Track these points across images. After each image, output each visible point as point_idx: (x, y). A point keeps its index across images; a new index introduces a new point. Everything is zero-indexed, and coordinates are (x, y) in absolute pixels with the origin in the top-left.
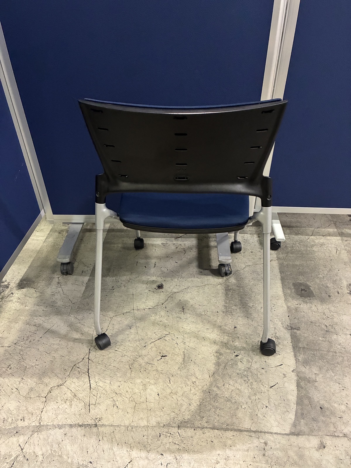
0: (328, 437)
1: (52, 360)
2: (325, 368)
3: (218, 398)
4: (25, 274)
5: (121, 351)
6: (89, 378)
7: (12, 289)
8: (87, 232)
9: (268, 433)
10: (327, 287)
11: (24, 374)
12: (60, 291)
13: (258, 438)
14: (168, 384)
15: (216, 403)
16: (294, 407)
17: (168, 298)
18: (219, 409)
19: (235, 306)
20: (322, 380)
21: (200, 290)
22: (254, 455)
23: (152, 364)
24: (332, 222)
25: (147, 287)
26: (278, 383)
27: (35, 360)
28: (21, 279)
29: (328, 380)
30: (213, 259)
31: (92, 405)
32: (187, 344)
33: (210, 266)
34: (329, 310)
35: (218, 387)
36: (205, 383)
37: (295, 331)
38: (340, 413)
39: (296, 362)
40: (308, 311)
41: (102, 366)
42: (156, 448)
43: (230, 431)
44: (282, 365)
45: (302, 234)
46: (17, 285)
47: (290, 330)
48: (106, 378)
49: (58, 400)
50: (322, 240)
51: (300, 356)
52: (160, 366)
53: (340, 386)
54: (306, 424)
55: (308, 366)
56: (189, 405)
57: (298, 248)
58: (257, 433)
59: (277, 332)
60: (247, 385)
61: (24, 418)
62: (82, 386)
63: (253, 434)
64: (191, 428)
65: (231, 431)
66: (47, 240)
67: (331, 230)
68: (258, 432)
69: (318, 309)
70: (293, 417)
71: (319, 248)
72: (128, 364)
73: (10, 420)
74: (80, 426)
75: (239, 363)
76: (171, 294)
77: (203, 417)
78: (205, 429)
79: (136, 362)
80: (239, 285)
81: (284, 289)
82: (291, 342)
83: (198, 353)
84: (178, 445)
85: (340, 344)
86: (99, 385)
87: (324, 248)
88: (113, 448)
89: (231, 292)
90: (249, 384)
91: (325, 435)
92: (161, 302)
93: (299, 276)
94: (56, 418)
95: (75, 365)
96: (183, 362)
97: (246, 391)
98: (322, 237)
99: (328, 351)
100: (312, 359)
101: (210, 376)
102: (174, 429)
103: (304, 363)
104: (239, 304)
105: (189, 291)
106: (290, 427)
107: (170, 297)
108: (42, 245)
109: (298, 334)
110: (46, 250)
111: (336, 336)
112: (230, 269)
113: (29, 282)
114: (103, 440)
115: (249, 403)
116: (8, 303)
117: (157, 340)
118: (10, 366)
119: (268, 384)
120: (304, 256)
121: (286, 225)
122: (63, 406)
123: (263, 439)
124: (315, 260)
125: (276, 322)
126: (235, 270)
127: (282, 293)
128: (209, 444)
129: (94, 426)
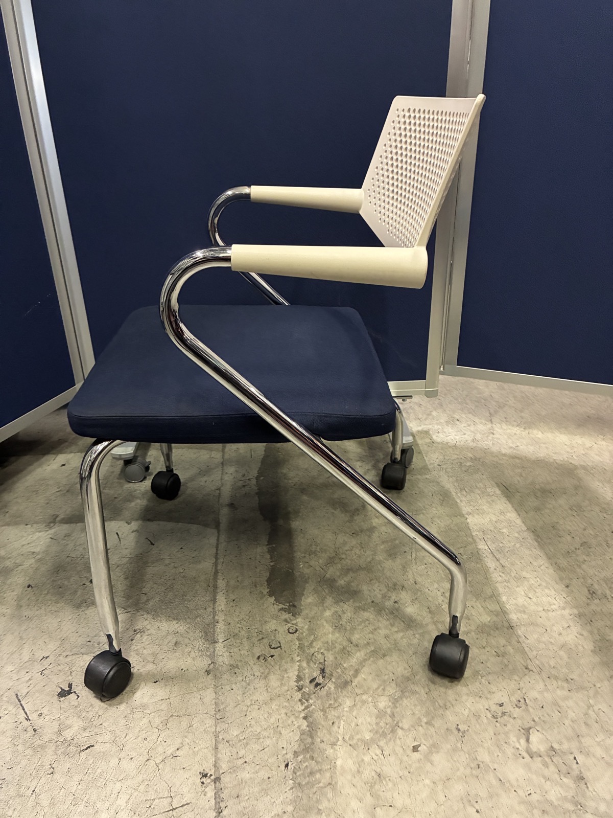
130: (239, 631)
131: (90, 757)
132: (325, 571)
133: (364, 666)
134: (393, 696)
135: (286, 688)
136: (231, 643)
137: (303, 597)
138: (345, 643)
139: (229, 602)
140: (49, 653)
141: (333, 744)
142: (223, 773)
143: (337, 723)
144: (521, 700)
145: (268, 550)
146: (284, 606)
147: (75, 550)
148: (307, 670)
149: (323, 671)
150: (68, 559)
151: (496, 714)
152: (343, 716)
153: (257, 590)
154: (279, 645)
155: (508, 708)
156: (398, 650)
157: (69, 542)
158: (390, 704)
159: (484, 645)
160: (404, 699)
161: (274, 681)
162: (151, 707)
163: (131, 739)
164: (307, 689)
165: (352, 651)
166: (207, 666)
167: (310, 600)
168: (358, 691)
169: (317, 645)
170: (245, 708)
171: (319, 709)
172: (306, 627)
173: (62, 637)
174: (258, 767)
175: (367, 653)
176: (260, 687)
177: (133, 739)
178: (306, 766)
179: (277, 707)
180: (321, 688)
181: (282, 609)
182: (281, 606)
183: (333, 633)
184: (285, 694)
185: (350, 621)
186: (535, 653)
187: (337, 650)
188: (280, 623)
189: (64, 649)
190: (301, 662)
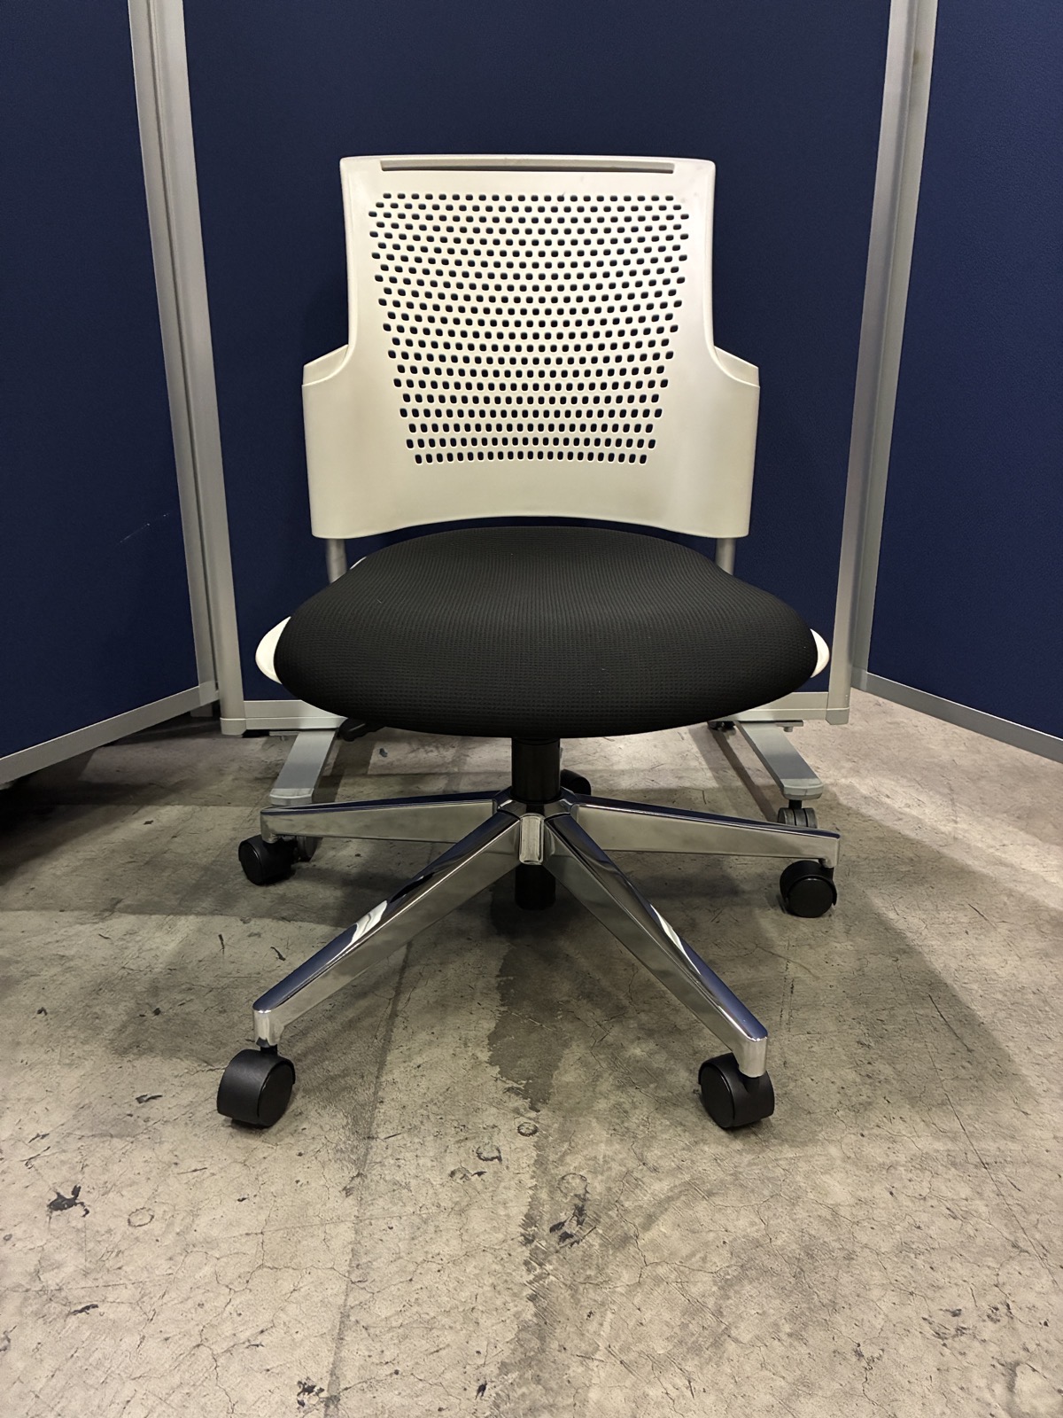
130: (422, 1122)
131: (85, 1327)
132: (604, 1028)
133: (666, 1210)
134: (722, 1274)
135: (501, 1236)
136: (402, 1143)
137: (556, 1072)
138: (632, 1163)
139: (408, 1069)
140: (51, 1129)
141: (586, 1357)
142: (346, 1389)
143: (598, 1316)
144: (999, 1306)
145: (499, 984)
146: (515, 1085)
147: (138, 957)
148: (547, 1208)
149: (580, 1211)
150: (123, 971)
151: (944, 1331)
152: (614, 1302)
153: (467, 1052)
154: (496, 1154)
155: (969, 1321)
156: (741, 1185)
157: (130, 945)
158: (715, 1289)
159: (924, 1195)
160: (746, 1282)
161: (477, 1220)
162: (224, 1246)
163: (173, 1303)
164: (544, 1243)
165: (644, 1180)
166: (348, 1180)
167: (569, 1078)
168: (650, 1258)
169: (573, 1162)
170: (411, 1267)
171: (564, 1284)
172: (556, 1125)
173: (79, 1104)
174: (421, 1385)
175: (676, 1186)
176: (448, 1230)
177: (176, 1301)
178: (523, 1395)
179: (477, 1272)
180: (572, 1244)
181: (509, 1090)
182: (510, 1084)
183: (609, 1142)
184: (497, 1247)
185: (646, 1123)
186: (1034, 1217)
187: (613, 1174)
188: (504, 1113)
189: (80, 1124)
190: (537, 1189)
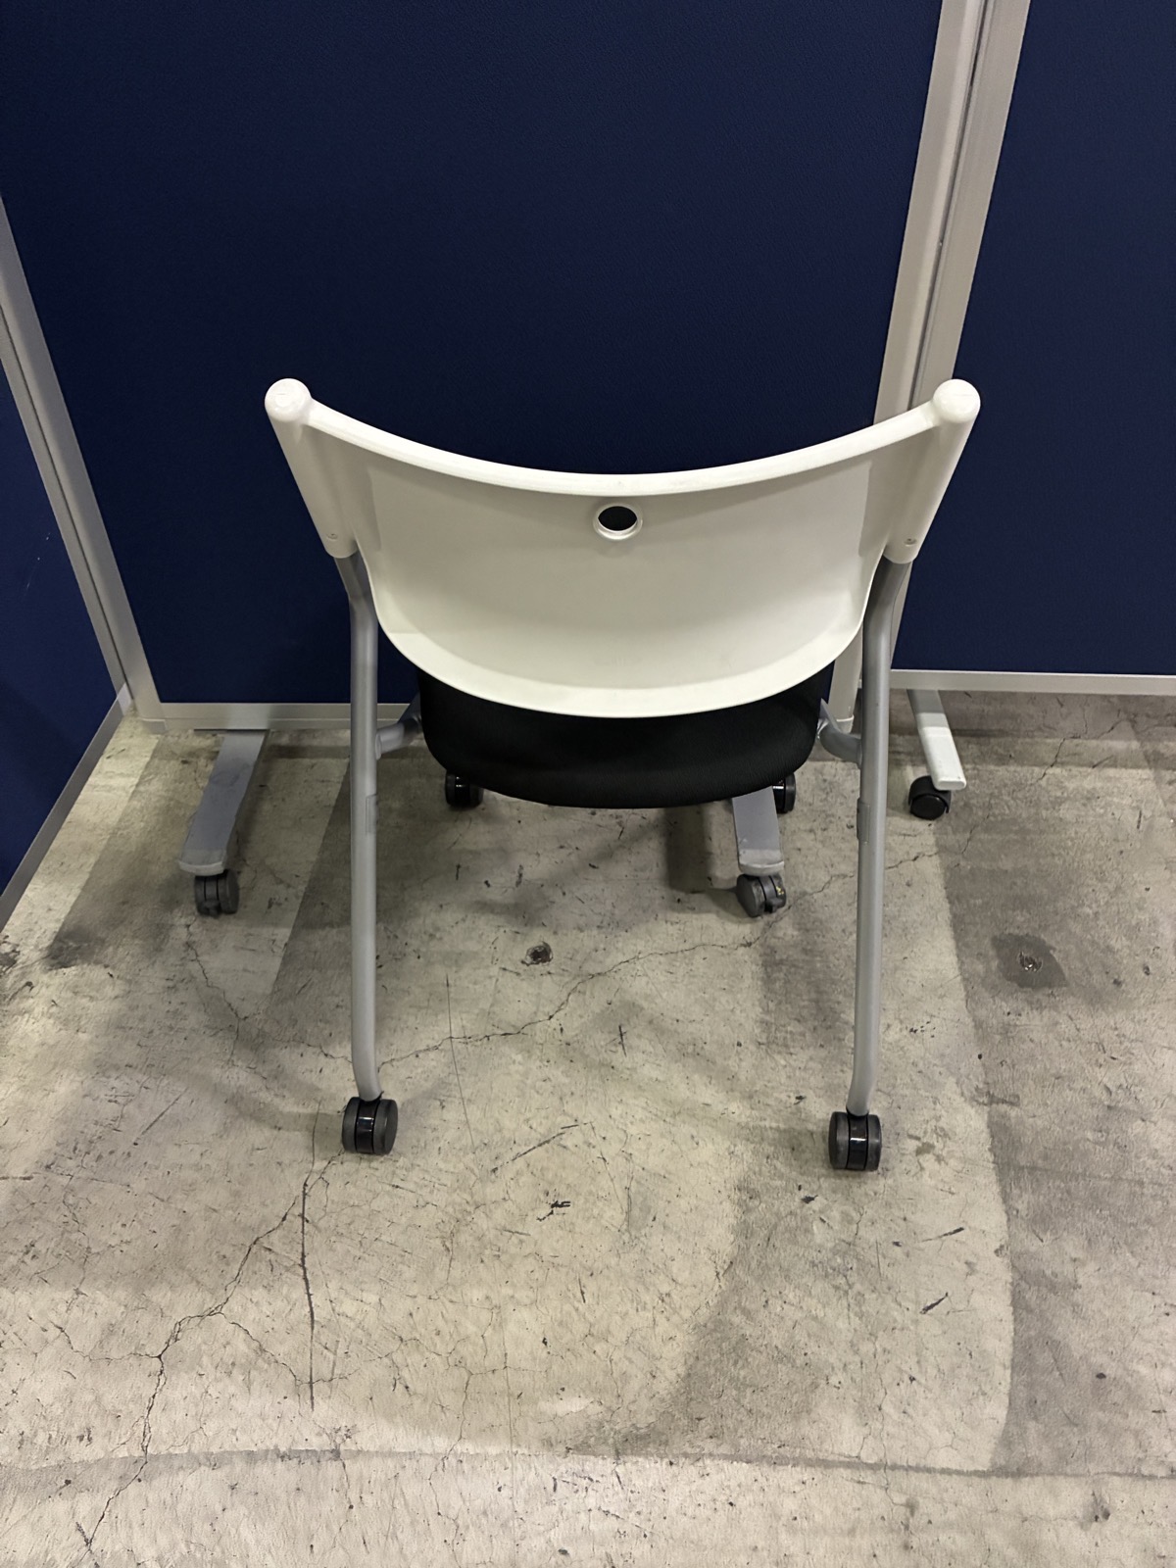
0: (1116, 1481)
1: (176, 1222)
2: (1105, 1238)
3: (749, 1352)
4: (70, 913)
5: (411, 1186)
6: (308, 1288)
7: (28, 970)
8: (282, 756)
9: (917, 1469)
10: (1109, 949)
11: (82, 1277)
12: (195, 975)
13: (886, 1489)
14: (577, 1304)
15: (743, 1367)
16: (1003, 1377)
17: (566, 994)
18: (751, 1389)
19: (799, 1021)
20: (1096, 1283)
21: (678, 964)
22: (872, 1546)
23: (521, 1234)
24: (1122, 714)
25: (497, 956)
26: (949, 1294)
27: (119, 1224)
28: (57, 930)
29: (1117, 1280)
30: (719, 851)
31: (321, 1383)
32: (638, 1158)
33: (710, 879)
34: (1116, 1033)
35: (747, 1314)
36: (703, 1297)
37: (1004, 1108)
38: (1157, 1396)
39: (1009, 1220)
40: (1047, 1037)
41: (349, 1241)
42: (542, 1528)
43: (790, 1466)
44: (961, 1229)
45: (1021, 759)
46: (46, 953)
47: (985, 1107)
48: (363, 1286)
49: (201, 1366)
50: (1089, 780)
51: (1021, 1196)
52: (548, 1236)
53: (1157, 1300)
54: (1046, 1437)
55: (1048, 1233)
56: (649, 1375)
57: (1007, 812)
58: (882, 1471)
59: (943, 1112)
60: (846, 1304)
61: (89, 1432)
62: (284, 1315)
63: (868, 1477)
64: (659, 1460)
65: (794, 1466)
66: (142, 788)
67: (1119, 745)
68: (885, 1466)
69: (1078, 1030)
70: (1002, 1414)
71: (1078, 809)
72: (438, 1234)
73: (41, 1438)
74: (282, 1457)
75: (816, 1227)
76: (579, 980)
77: (699, 1419)
78: (708, 1462)
79: (467, 1225)
80: (809, 947)
81: (964, 959)
82: (990, 1150)
83: (678, 1191)
84: (618, 1517)
85: (1154, 1155)
86: (341, 1311)
87: (1098, 809)
88: (398, 1533)
89: (785, 971)
90: (850, 1299)
91: (1108, 1473)
92: (546, 1010)
93: (1014, 910)
94: (200, 1431)
95: (258, 1239)
96: (625, 1227)
97: (844, 1325)
98: (1090, 770)
99: (1116, 1179)
100: (1063, 1208)
101: (718, 1274)
102: (601, 1462)
103: (1034, 1221)
104: (812, 1015)
105: (639, 968)
106: (991, 1446)
107: (574, 990)
108: (128, 807)
109: (1013, 1121)
110: (142, 824)
111: (1143, 1124)
112: (779, 889)
113: (85, 942)
114: (361, 1506)
115: (852, 1367)
116: (16, 1020)
117: (534, 1148)
118: (33, 1246)
119: (913, 1297)
120: (1028, 838)
121: (965, 727)
122: (220, 1386)
123: (901, 1491)
124: (1068, 854)
125: (937, 1077)
126: (795, 892)
127: (957, 972)
128: (721, 1512)
129: (331, 1455)
